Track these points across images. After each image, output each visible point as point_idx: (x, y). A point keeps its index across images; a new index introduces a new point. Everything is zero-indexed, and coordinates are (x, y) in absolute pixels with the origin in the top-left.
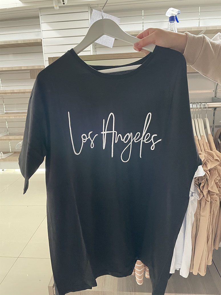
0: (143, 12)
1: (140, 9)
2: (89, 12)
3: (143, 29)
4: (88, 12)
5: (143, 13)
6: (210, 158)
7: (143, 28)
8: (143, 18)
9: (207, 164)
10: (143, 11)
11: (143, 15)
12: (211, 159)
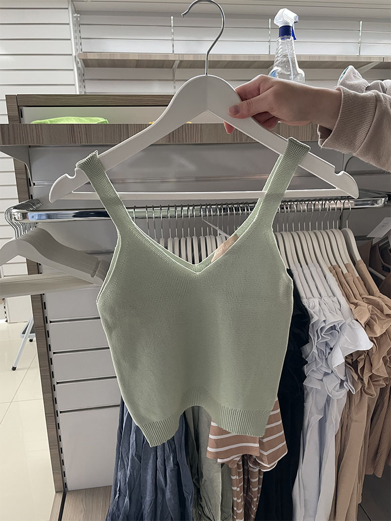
0: (172, 19)
1: (166, 14)
2: (70, 9)
3: (173, 51)
4: (67, 8)
5: (172, 21)
6: (376, 312)
7: (173, 49)
8: (172, 30)
9: (373, 326)
10: (172, 17)
11: (172, 25)
12: (379, 313)
